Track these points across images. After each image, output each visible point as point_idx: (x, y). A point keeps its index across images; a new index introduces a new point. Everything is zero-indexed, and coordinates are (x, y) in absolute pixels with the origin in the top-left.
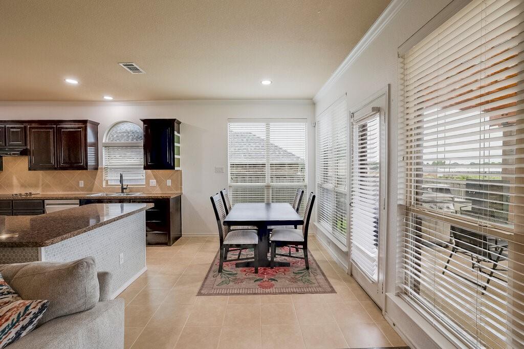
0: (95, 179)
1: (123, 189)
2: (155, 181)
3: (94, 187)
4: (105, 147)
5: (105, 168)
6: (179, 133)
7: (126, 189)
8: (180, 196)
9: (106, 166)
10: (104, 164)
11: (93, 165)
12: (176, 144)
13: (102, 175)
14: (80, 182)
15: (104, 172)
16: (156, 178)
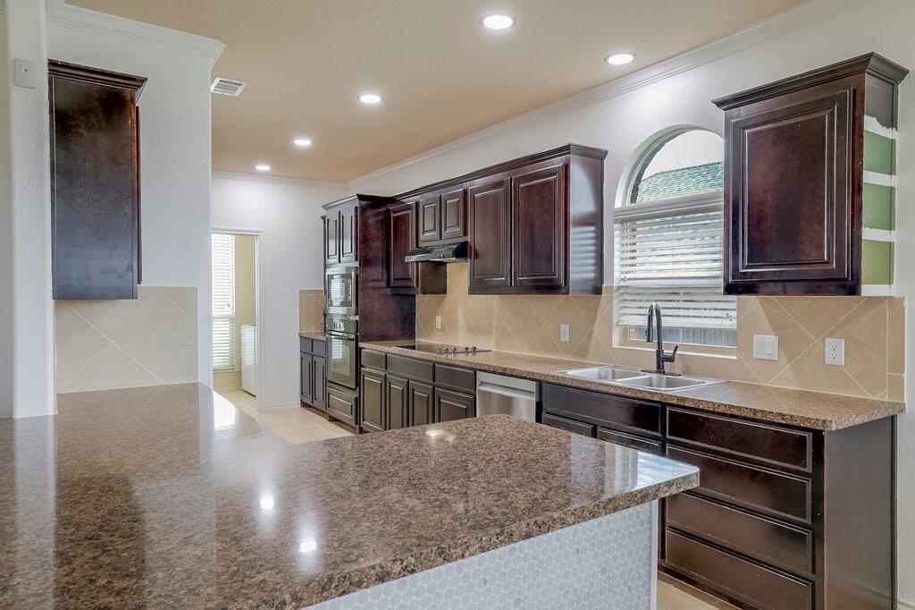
0: (593, 322)
1: (662, 360)
2: (772, 339)
3: (592, 344)
4: (623, 222)
5: (619, 288)
6: (891, 121)
7: (671, 359)
8: (893, 419)
9: (622, 284)
10: (616, 274)
11: (589, 280)
12: (870, 178)
13: (612, 308)
14: (562, 326)
15: (615, 302)
16: (777, 328)
